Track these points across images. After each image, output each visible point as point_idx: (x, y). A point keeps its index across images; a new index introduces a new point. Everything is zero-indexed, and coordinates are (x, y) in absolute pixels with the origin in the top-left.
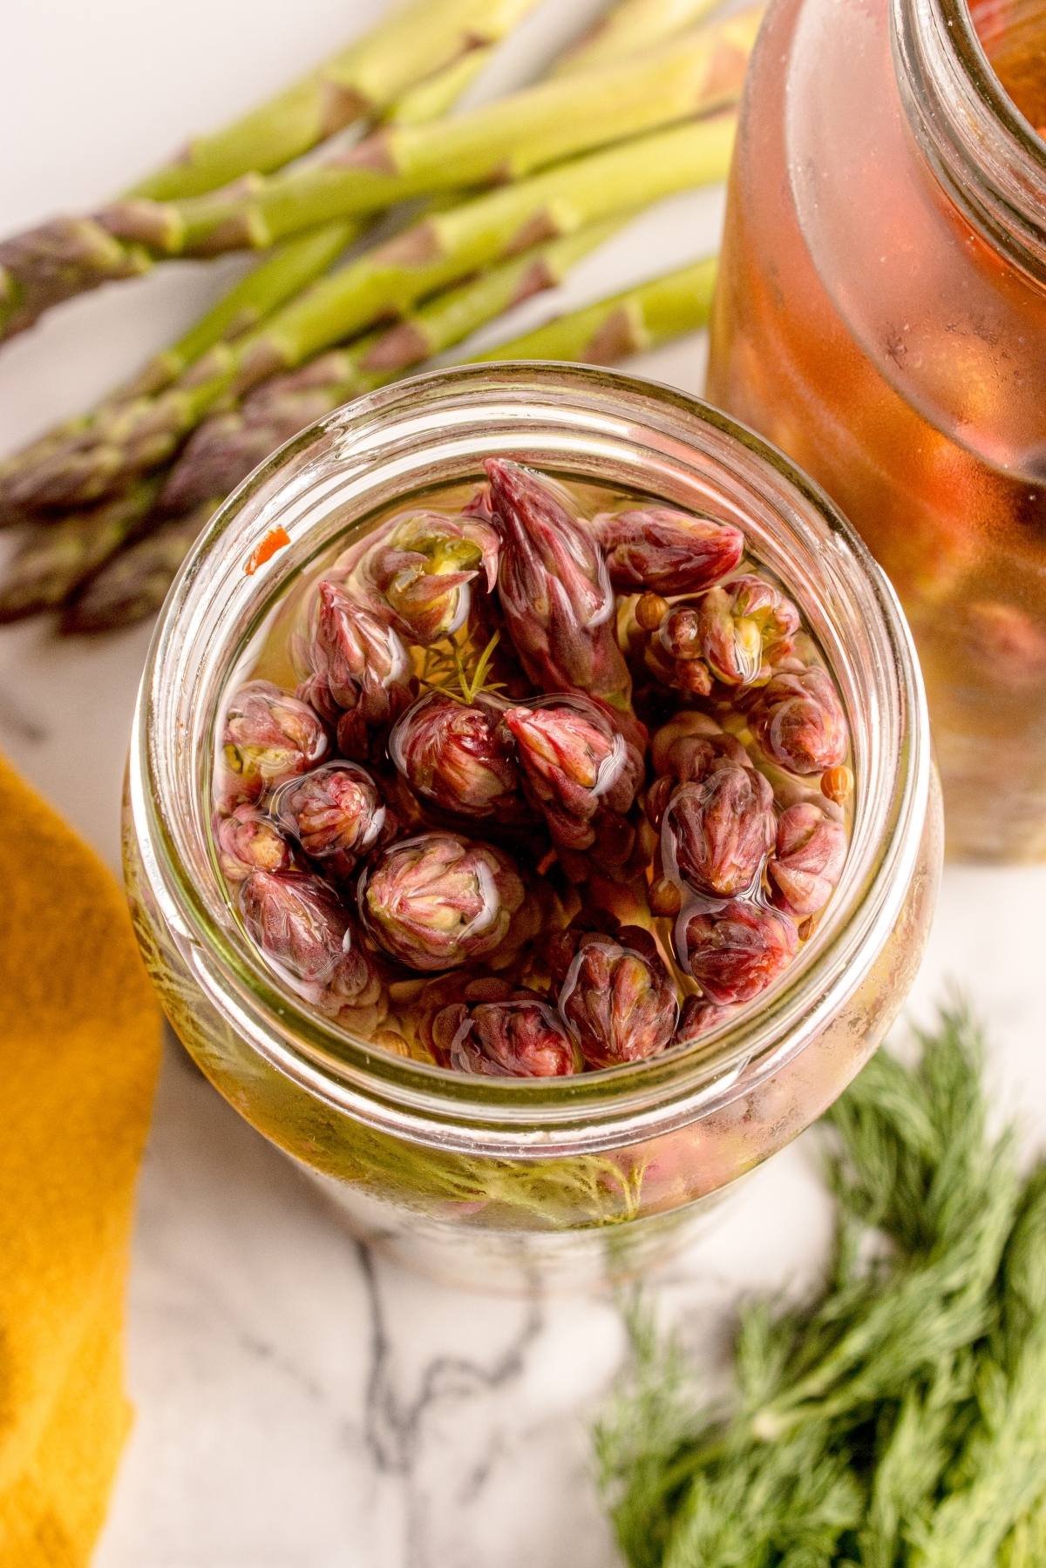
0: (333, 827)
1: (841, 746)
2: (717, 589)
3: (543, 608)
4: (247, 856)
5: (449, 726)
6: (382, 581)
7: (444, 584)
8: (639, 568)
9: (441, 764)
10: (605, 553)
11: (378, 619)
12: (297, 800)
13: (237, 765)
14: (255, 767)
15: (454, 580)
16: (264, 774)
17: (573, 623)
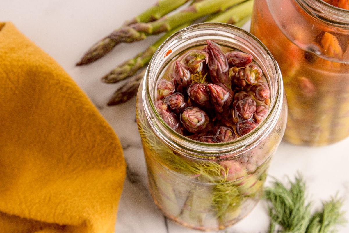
0: (177, 103)
1: (268, 95)
2: (248, 66)
3: (216, 68)
4: (161, 108)
5: (198, 86)
6: (187, 62)
7: (198, 62)
8: (233, 62)
9: (196, 93)
10: (228, 59)
11: (186, 68)
12: (170, 99)
13: (159, 93)
14: (162, 93)
15: (200, 61)
16: (164, 94)
17: (221, 71)
